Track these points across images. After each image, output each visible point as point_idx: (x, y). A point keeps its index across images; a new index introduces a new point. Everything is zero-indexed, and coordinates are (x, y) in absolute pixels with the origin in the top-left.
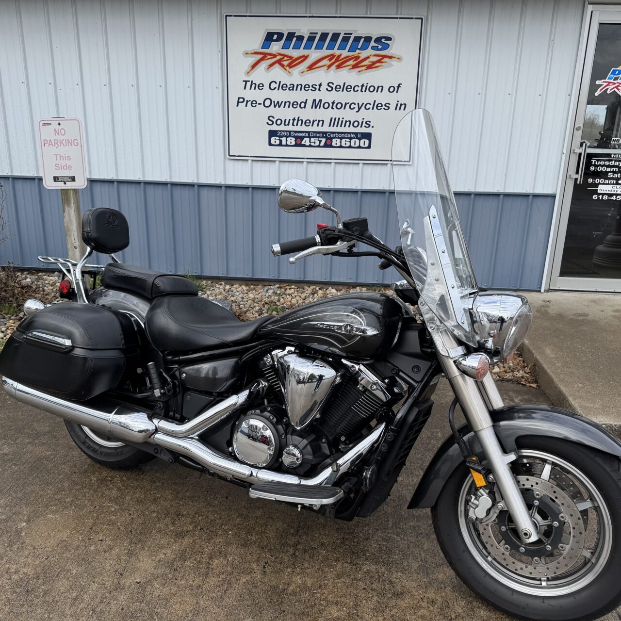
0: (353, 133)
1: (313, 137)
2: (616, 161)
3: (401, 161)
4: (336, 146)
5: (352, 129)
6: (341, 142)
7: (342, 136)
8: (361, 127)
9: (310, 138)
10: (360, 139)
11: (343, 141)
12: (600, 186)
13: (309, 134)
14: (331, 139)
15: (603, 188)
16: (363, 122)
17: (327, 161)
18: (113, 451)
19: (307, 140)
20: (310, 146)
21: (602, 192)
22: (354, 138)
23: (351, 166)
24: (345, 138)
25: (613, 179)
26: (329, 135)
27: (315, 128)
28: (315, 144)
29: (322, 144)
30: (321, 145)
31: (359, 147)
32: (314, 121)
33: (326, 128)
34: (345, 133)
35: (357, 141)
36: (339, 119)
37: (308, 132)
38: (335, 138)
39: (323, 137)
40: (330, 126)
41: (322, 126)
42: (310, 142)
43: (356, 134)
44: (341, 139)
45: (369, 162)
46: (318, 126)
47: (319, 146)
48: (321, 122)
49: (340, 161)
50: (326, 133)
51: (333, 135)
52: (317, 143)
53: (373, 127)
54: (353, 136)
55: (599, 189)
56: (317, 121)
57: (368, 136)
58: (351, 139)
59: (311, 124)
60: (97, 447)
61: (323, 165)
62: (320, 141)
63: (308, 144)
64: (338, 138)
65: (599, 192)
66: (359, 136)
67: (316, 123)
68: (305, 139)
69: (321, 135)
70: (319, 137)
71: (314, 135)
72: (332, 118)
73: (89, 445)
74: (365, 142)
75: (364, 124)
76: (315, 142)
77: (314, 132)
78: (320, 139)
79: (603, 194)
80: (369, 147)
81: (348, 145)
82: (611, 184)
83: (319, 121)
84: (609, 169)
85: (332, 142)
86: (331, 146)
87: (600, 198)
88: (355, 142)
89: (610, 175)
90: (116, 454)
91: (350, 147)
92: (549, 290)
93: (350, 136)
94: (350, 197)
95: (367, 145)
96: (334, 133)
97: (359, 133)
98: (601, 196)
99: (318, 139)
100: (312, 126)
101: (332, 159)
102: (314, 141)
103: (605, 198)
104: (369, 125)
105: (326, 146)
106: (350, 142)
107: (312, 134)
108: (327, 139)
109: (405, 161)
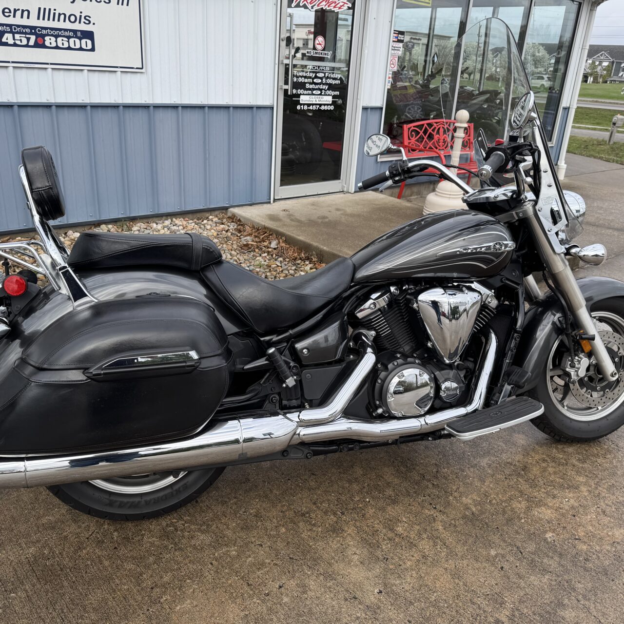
0: (71, 30)
1: (17, 33)
2: (310, 72)
3: (133, 68)
4: (50, 46)
5: (68, 25)
6: (56, 41)
7: (56, 33)
8: (80, 22)
9: (14, 34)
10: (80, 39)
11: (59, 39)
12: (302, 97)
13: (11, 29)
14: (43, 36)
15: (304, 99)
16: (81, 16)
17: (41, 66)
18: (169, 491)
19: (10, 36)
20: (15, 45)
21: (303, 102)
22: (73, 37)
23: (73, 73)
24: (61, 36)
25: (309, 89)
26: (39, 31)
27: (17, 21)
28: (21, 42)
29: (32, 43)
30: (30, 44)
31: (81, 49)
32: (15, 11)
33: (33, 22)
34: (60, 30)
35: (77, 41)
36: (50, 10)
37: (10, 26)
38: (48, 35)
39: (31, 33)
40: (38, 18)
41: (28, 18)
42: (14, 39)
43: (75, 32)
44: (56, 37)
45: (95, 69)
46: (22, 17)
47: (27, 46)
48: (26, 13)
49: (59, 67)
50: (35, 28)
51: (44, 32)
52: (25, 42)
53: (94, 24)
54: (71, 34)
55: (301, 99)
56: (21, 10)
57: (89, 35)
58: (69, 37)
59: (12, 14)
60: (137, 500)
61: (36, 71)
62: (28, 39)
63: (11, 42)
64: (52, 35)
65: (301, 102)
66: (79, 34)
67: (19, 13)
68: (6, 35)
69: (28, 30)
70: (26, 33)
71: (18, 29)
72: (40, 9)
73: (121, 502)
74: (86, 43)
75: (83, 20)
76: (21, 40)
77: (18, 26)
78: (27, 36)
79: (304, 104)
80: (93, 49)
81: (66, 45)
82: (308, 95)
83: (23, 11)
84: (306, 80)
85: (44, 41)
86: (43, 46)
87: (302, 109)
88: (74, 42)
89: (308, 86)
90: (175, 493)
91: (69, 48)
92: (275, 200)
93: (67, 34)
94: (77, 114)
95: (90, 47)
96: (46, 28)
97: (79, 31)
98: (302, 106)
99: (24, 36)
100: (14, 16)
101: (47, 64)
102: (19, 39)
103: (306, 107)
104: (90, 22)
105: (37, 45)
106: (68, 42)
107: (15, 29)
108: (37, 36)
109: (137, 68)
